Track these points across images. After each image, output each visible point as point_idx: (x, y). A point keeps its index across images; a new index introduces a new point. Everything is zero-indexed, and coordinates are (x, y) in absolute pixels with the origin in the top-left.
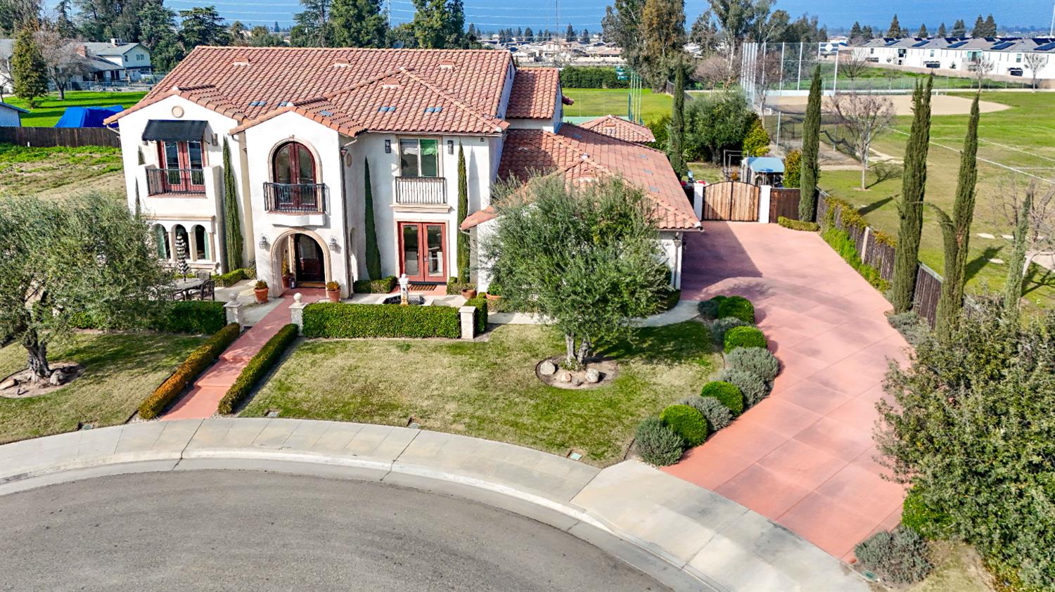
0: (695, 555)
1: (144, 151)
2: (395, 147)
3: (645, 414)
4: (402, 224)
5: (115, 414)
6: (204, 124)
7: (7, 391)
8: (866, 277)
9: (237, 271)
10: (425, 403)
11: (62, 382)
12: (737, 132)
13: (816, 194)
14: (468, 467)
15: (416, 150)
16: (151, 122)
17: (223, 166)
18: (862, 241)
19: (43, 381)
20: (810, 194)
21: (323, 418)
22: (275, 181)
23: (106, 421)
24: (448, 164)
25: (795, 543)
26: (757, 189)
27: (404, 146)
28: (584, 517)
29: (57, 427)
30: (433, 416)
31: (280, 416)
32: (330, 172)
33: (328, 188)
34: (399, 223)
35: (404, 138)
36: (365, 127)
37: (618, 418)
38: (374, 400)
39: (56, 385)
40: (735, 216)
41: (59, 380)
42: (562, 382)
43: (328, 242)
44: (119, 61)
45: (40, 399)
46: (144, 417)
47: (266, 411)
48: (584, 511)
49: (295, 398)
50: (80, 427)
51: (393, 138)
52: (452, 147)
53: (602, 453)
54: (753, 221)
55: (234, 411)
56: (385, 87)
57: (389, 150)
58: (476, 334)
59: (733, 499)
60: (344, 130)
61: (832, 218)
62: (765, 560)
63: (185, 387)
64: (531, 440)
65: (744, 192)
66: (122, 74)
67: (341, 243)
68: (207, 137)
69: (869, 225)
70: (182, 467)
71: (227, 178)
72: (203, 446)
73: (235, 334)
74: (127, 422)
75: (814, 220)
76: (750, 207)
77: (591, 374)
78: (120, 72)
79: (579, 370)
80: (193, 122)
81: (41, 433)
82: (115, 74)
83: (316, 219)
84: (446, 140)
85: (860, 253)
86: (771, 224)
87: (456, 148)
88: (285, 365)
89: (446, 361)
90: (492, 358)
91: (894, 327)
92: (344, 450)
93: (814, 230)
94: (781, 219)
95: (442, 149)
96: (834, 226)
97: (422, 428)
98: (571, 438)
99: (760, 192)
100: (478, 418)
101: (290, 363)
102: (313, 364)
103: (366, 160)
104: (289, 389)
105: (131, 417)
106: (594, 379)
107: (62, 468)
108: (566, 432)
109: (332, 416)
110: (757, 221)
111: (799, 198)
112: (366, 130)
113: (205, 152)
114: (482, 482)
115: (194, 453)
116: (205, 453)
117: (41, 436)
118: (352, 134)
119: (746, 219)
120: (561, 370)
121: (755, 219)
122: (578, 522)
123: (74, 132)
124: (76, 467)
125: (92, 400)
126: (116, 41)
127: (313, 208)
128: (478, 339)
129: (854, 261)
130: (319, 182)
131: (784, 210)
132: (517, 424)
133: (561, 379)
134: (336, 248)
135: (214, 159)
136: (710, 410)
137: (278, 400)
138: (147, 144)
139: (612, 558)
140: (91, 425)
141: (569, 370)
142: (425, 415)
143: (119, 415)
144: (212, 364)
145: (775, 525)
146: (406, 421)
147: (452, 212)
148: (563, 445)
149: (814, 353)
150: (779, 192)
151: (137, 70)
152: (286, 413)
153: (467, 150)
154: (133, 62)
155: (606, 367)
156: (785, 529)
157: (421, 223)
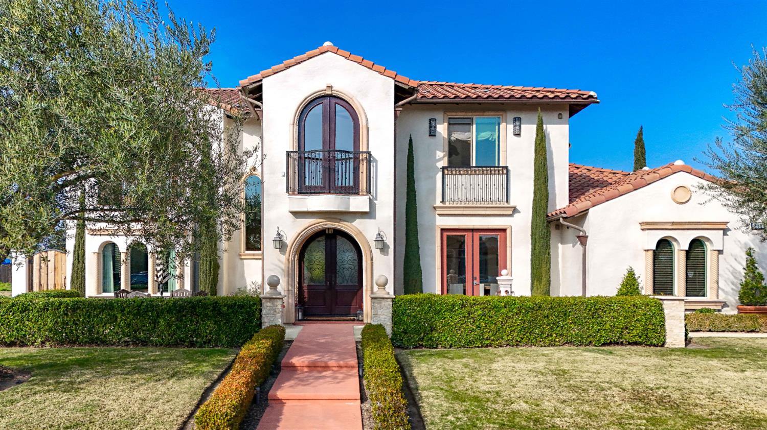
2: (442, 129)
4: (446, 233)
15: (470, 136)
24: (516, 147)
27: (453, 127)
33: (376, 161)
34: (443, 230)
35: (455, 114)
43: (372, 239)
51: (439, 116)
52: (520, 125)
57: (433, 133)
60: (400, 80)
67: (390, 241)
83: (358, 203)
84: (510, 117)
87: (527, 127)
95: (505, 131)
103: (411, 138)
130: (363, 148)
147: (516, 215)
157: (473, 230)
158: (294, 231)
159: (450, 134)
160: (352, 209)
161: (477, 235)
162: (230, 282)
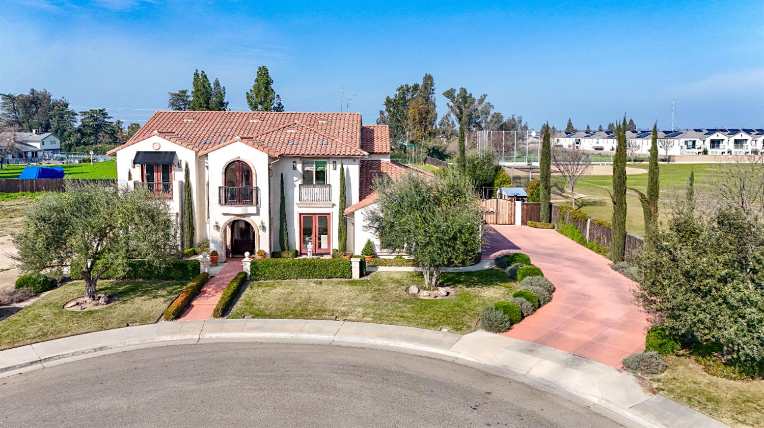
0: (531, 369)
1: (132, 172)
2: (299, 167)
3: (480, 309)
4: (302, 216)
5: (149, 318)
6: (173, 154)
7: (73, 308)
8: (591, 248)
9: (191, 249)
10: (343, 309)
11: (108, 302)
12: (490, 175)
13: (551, 205)
14: (383, 337)
15: (312, 168)
16: (138, 153)
17: (184, 181)
18: (586, 227)
19: (94, 303)
20: (548, 205)
21: (281, 318)
22: (225, 185)
23: (143, 322)
24: (333, 175)
25: (587, 361)
26: (513, 204)
27: (304, 165)
28: (460, 356)
29: (114, 325)
30: (350, 314)
31: (253, 317)
32: (261, 180)
33: (260, 190)
34: (300, 214)
35: (305, 159)
36: (283, 153)
37: (465, 312)
38: (310, 307)
39: (103, 304)
40: (499, 222)
41: (105, 302)
42: (425, 296)
43: (259, 224)
44: (38, 146)
45: (96, 311)
46: (167, 319)
47: (243, 315)
48: (460, 353)
49: (259, 308)
50: (128, 325)
51: (298, 160)
52: (336, 165)
53: (459, 327)
54: (511, 224)
55: (223, 315)
56: (288, 132)
57: (295, 168)
58: (361, 275)
59: (546, 345)
60: (272, 153)
61: (564, 219)
62: (573, 368)
63: (186, 306)
64: (415, 324)
65: (504, 206)
66: (40, 154)
67: (267, 225)
68: (175, 162)
69: (590, 218)
70: (201, 342)
71: (186, 188)
72: (211, 332)
73: (206, 279)
74: (157, 322)
75: (550, 222)
76: (509, 215)
77: (442, 291)
78: (38, 152)
79: (433, 290)
80: (166, 152)
81: (105, 328)
82: (35, 154)
83: (252, 209)
84: (331, 161)
85: (585, 236)
86: (523, 226)
87: (339, 166)
88: (245, 293)
89: (347, 288)
90: (376, 287)
91: (616, 270)
92: (301, 331)
93: (551, 228)
94: (529, 222)
95: (329, 168)
96: (565, 224)
97: (344, 320)
98: (439, 322)
99: (515, 205)
100: (378, 314)
101: (248, 291)
102: (263, 291)
103: (282, 174)
104: (253, 304)
105: (158, 320)
106: (445, 294)
107: (128, 344)
108: (435, 319)
109: (286, 316)
110: (514, 224)
111: (540, 209)
112: (283, 154)
113: (173, 172)
114: (392, 342)
115: (207, 336)
116: (214, 335)
117: (105, 329)
118: (277, 155)
119: (507, 223)
120: (421, 291)
121: (513, 223)
122: (458, 358)
123: (33, 182)
124: (136, 343)
125: (130, 312)
126: (36, 131)
127: (251, 203)
128: (362, 279)
129: (582, 242)
130: (254, 185)
131: (532, 216)
132: (403, 317)
133: (424, 294)
134: (264, 228)
135: (178, 177)
136: (521, 304)
137: (249, 310)
138: (134, 167)
139: (484, 372)
140: (135, 324)
141: (427, 290)
142: (344, 314)
143: (151, 319)
144: (198, 294)
145: (574, 355)
146: (334, 317)
147: (334, 207)
148: (436, 325)
149: (572, 282)
150: (527, 205)
151: (50, 151)
152: (256, 315)
153: (345, 167)
154: (48, 146)
155: (448, 289)
156: (579, 356)
157: (315, 214)
158: (223, 221)
159: (303, 169)
160: (249, 212)
161: (317, 216)
162: (201, 235)
